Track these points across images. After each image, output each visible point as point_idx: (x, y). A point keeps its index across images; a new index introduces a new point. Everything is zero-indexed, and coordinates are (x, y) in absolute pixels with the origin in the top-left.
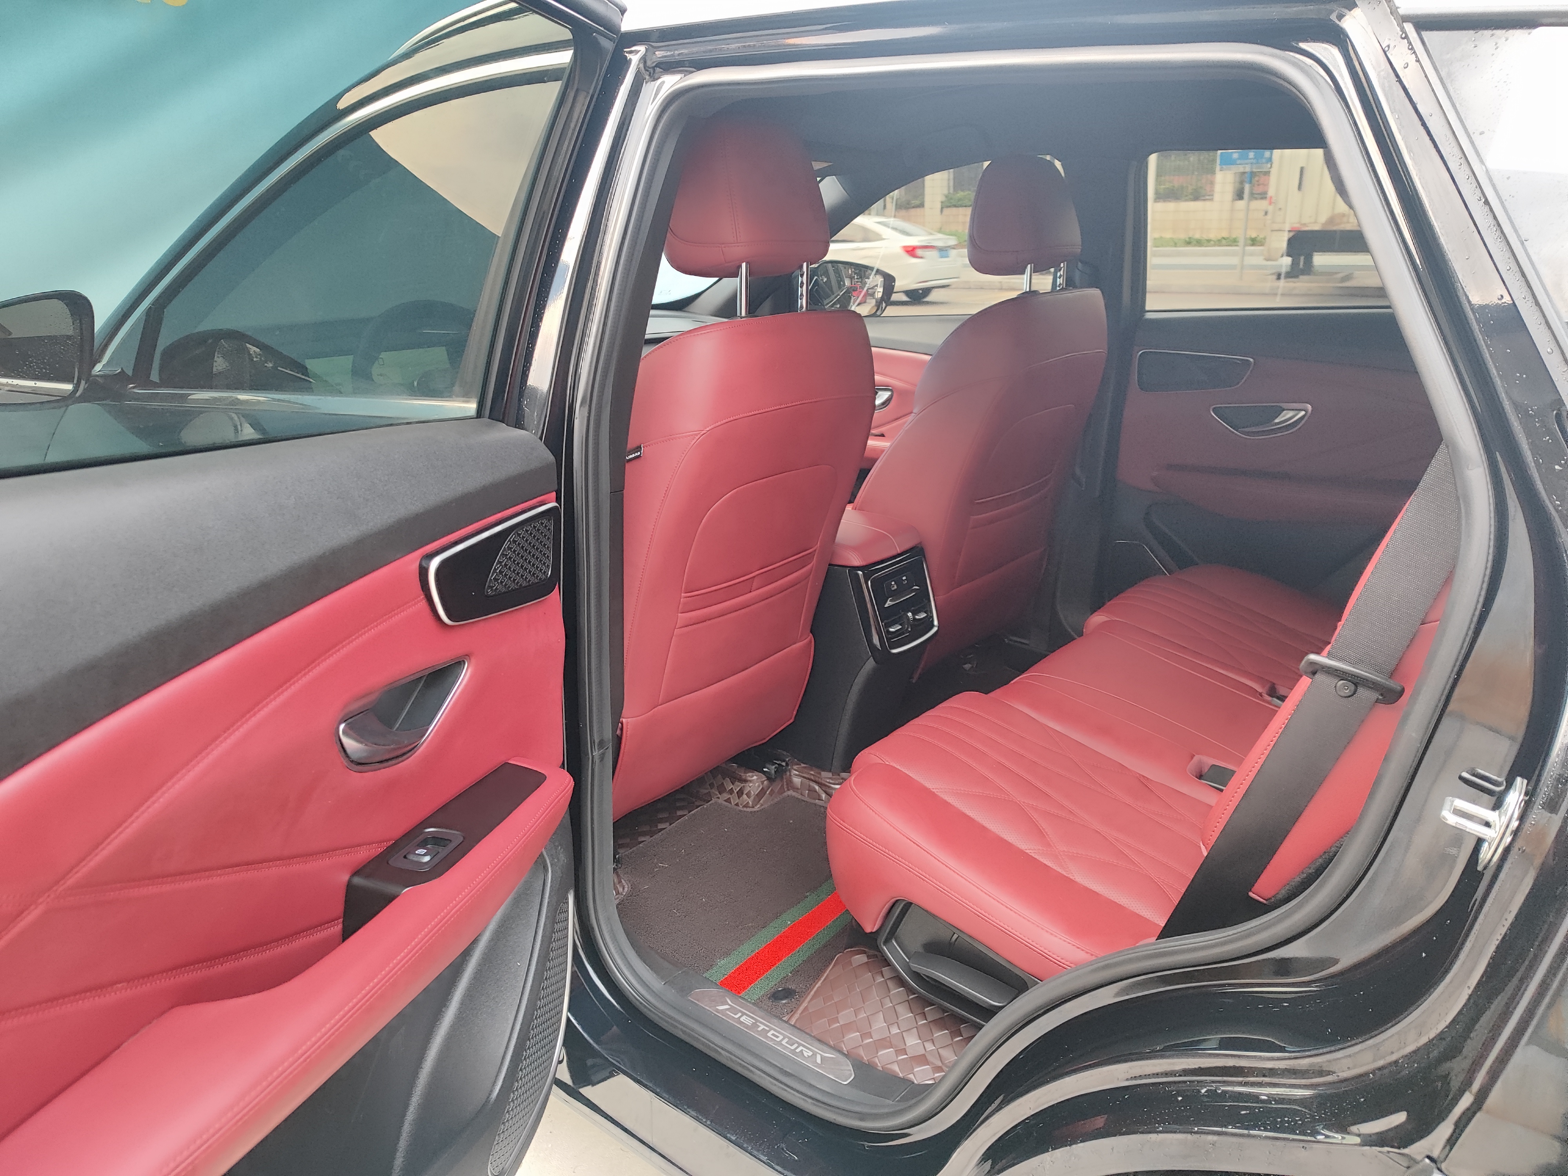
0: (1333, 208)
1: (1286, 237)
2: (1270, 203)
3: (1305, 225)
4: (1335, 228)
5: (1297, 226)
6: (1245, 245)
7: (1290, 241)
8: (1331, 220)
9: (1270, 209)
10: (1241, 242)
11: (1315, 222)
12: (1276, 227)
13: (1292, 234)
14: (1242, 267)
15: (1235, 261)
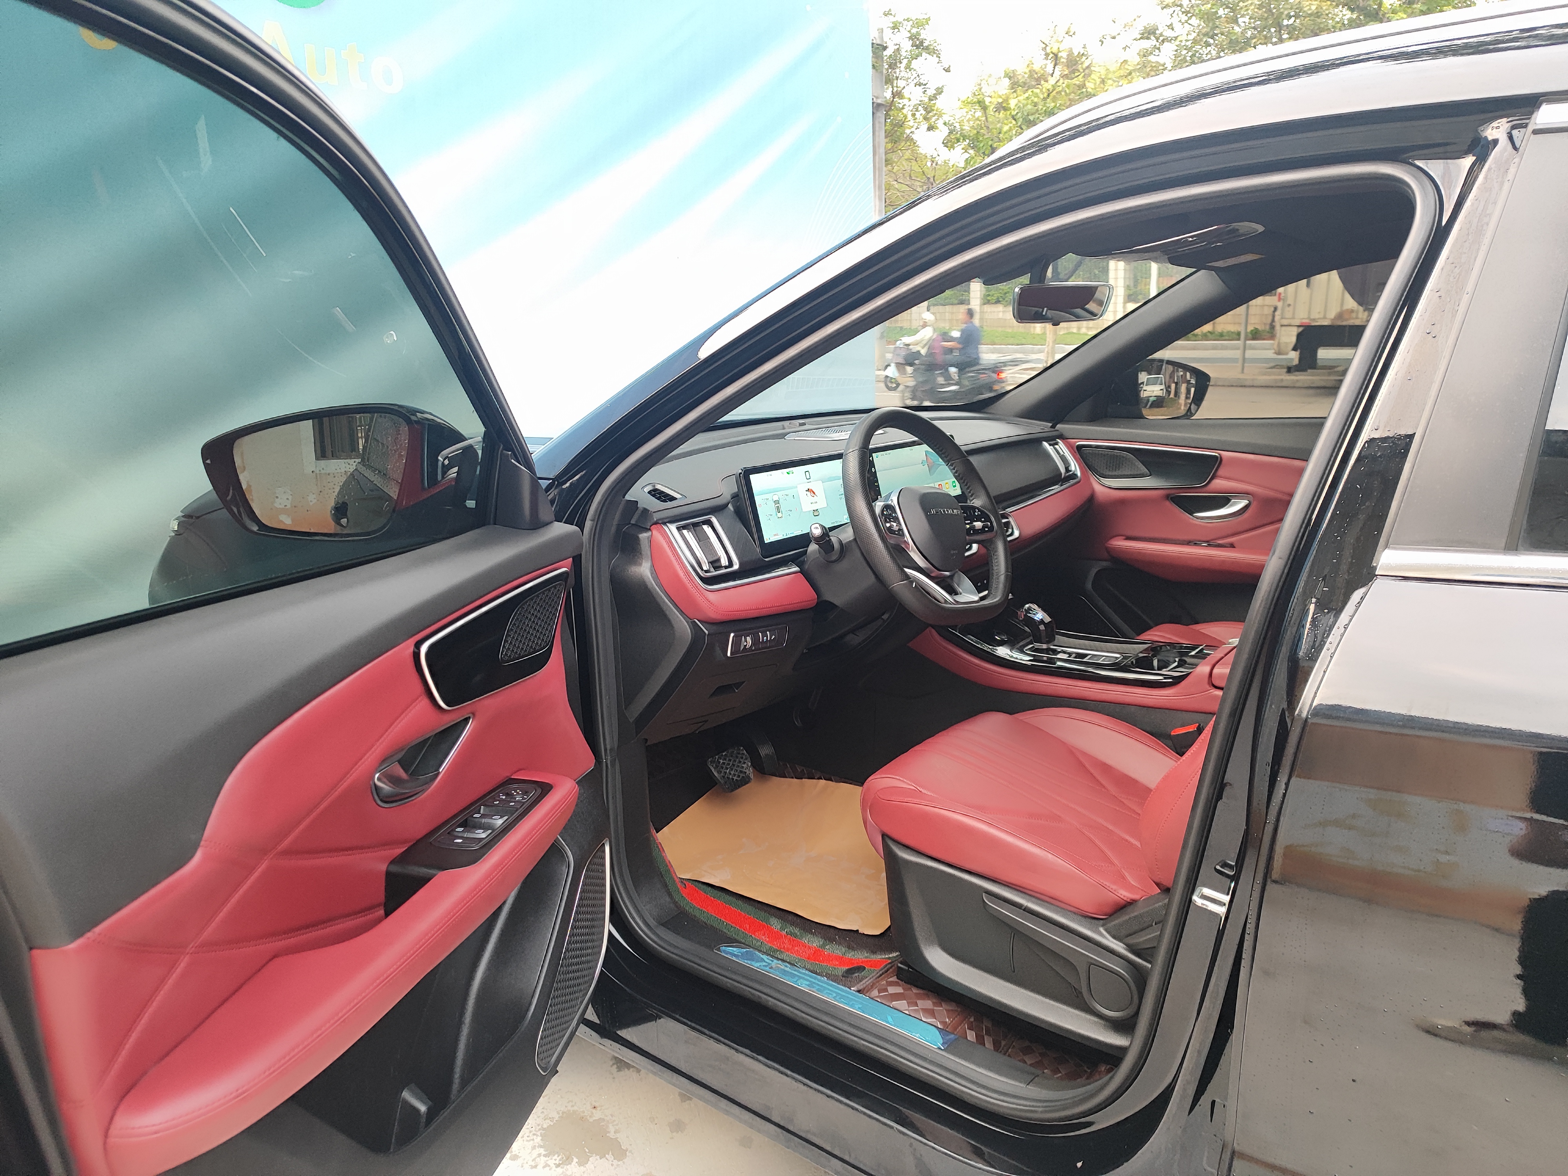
0: (1342, 304)
1: (1294, 332)
2: (1279, 299)
3: (1314, 320)
4: (1344, 323)
5: (1306, 321)
6: (1246, 339)
7: (1299, 336)
8: (1340, 316)
9: (1280, 304)
10: (1243, 336)
11: (1325, 318)
12: (1285, 322)
13: (1301, 329)
14: (1244, 359)
15: (1237, 354)
